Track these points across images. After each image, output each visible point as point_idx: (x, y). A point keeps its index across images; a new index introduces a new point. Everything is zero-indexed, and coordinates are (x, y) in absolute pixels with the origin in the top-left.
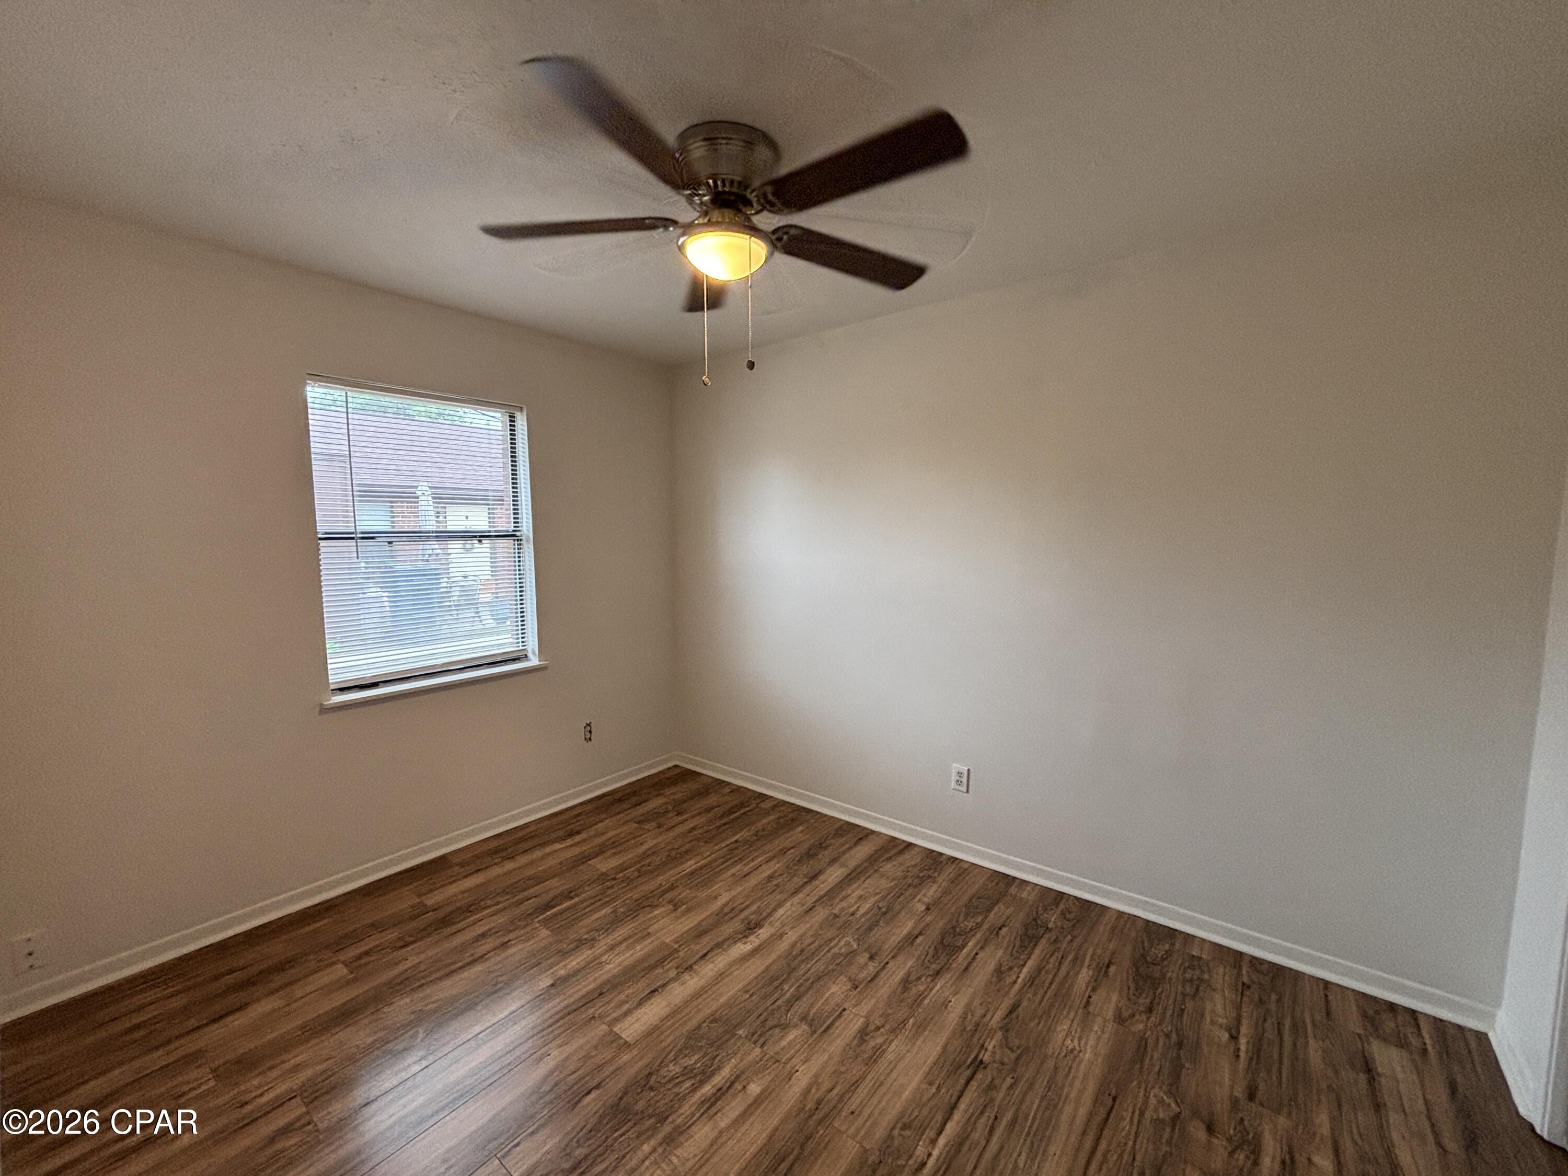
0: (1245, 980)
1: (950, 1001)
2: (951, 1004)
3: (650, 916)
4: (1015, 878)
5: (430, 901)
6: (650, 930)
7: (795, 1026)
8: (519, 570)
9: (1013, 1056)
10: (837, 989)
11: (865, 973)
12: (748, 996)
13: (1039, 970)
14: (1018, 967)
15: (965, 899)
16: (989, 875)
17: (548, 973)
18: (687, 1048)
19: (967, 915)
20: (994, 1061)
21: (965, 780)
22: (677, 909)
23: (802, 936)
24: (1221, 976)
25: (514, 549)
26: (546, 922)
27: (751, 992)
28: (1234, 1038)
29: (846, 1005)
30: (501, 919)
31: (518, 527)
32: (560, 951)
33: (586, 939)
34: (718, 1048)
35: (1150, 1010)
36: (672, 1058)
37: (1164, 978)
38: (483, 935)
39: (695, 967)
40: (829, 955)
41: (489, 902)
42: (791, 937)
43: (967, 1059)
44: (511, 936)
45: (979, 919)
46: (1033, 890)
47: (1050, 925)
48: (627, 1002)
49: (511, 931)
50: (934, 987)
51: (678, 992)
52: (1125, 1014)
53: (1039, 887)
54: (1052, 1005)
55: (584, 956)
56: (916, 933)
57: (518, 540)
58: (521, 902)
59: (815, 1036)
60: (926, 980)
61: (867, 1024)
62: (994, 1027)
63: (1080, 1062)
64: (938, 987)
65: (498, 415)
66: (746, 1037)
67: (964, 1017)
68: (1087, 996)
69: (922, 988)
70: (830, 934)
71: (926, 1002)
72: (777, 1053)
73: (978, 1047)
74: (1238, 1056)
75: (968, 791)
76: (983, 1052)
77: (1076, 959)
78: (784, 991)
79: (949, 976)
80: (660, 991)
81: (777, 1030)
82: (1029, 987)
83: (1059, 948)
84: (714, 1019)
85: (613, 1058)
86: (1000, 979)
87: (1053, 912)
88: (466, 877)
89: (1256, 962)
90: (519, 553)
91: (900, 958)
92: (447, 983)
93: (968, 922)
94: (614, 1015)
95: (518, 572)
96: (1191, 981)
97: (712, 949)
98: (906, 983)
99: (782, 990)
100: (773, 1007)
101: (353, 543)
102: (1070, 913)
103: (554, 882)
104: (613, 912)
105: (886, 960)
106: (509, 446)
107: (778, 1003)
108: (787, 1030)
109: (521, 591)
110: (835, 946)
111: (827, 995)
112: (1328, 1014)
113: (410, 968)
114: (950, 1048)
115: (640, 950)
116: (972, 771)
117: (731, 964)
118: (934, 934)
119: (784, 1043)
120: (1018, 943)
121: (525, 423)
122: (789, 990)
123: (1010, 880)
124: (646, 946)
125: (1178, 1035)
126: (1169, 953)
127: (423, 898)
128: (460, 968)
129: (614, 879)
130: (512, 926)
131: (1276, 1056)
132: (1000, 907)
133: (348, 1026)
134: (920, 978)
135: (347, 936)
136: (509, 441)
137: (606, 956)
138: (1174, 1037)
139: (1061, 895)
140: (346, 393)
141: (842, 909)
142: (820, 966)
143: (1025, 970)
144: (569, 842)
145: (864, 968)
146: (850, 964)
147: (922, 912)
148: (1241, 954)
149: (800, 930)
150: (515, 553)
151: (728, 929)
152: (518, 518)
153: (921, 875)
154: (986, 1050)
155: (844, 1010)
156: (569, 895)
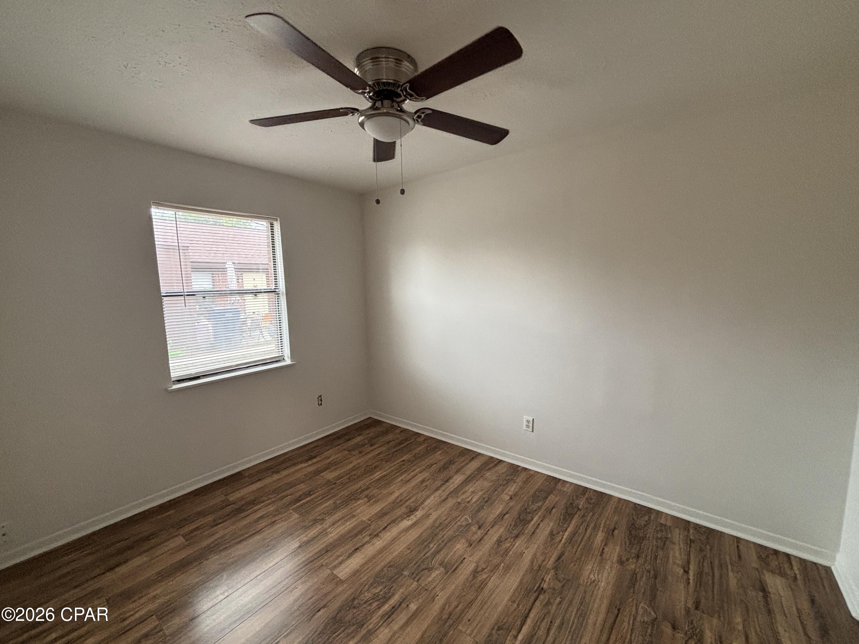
0: (692, 537)
1: (524, 553)
2: (524, 554)
3: (355, 505)
4: (560, 480)
5: (232, 498)
6: (354, 513)
7: (436, 569)
8: (278, 311)
9: (560, 585)
10: (460, 546)
11: (476, 536)
12: (409, 551)
13: (574, 534)
14: (562, 532)
15: (532, 492)
16: (545, 478)
17: (298, 539)
18: (375, 583)
19: (533, 502)
20: (550, 588)
21: (531, 425)
22: (370, 501)
23: (440, 516)
24: (677, 535)
25: (275, 299)
26: (295, 510)
27: (412, 549)
28: (686, 572)
29: (465, 556)
30: (272, 508)
31: (277, 286)
32: (304, 526)
33: (319, 519)
34: (394, 582)
35: (638, 557)
36: (367, 589)
37: (646, 537)
38: (262, 517)
39: (380, 534)
40: (455, 526)
41: (264, 498)
42: (434, 516)
43: (534, 587)
44: (276, 518)
45: (540, 504)
46: (570, 486)
47: (580, 507)
48: (341, 556)
49: (277, 515)
50: (514, 545)
51: (370, 550)
52: (624, 559)
53: (573, 485)
54: (582, 554)
55: (317, 529)
56: (505, 512)
57: (277, 294)
58: (282, 499)
59: (448, 574)
60: (510, 540)
61: (477, 567)
62: (549, 567)
63: (599, 589)
64: (517, 544)
65: (264, 223)
66: (408, 576)
67: (532, 562)
68: (602, 548)
69: (508, 545)
70: (456, 514)
71: (511, 553)
72: (426, 585)
73: (540, 580)
74: (689, 583)
75: (533, 431)
76: (543, 582)
77: (595, 526)
78: (430, 548)
79: (523, 538)
80: (360, 549)
81: (426, 571)
82: (569, 543)
83: (585, 520)
84: (390, 566)
85: (333, 589)
86: (552, 539)
87: (581, 499)
88: (252, 483)
89: (698, 527)
90: (278, 301)
91: (496, 527)
92: (240, 546)
93: (534, 505)
94: (334, 564)
95: (277, 312)
96: (660, 538)
97: (390, 524)
98: (499, 542)
99: (429, 547)
100: (424, 557)
101: (182, 298)
102: (591, 499)
103: (302, 486)
104: (333, 503)
105: (488, 529)
106: (271, 241)
107: (426, 555)
108: (431, 571)
109: (280, 323)
110: (459, 521)
111: (455, 549)
112: (740, 557)
113: (219, 538)
114: (525, 581)
115: (349, 525)
116: (535, 421)
117: (400, 533)
118: (515, 513)
119: (430, 579)
120: (562, 517)
121: (279, 228)
122: (433, 547)
123: (557, 481)
124: (353, 523)
125: (654, 571)
126: (648, 523)
127: (228, 497)
128: (248, 537)
129: (335, 484)
130: (278, 512)
131: (710, 582)
132: (552, 497)
133: (183, 573)
134: (506, 539)
135: (185, 519)
136: (271, 238)
137: (330, 529)
138: (652, 572)
139: (586, 489)
140: (175, 213)
141: (463, 500)
142: (451, 533)
143: (567, 534)
144: (310, 463)
145: (476, 533)
146: (467, 531)
147: (508, 500)
148: (688, 522)
149: (439, 512)
150: (276, 301)
151: (399, 512)
152: (277, 282)
153: (507, 478)
154: (545, 581)
155: (464, 558)
156: (309, 494)
